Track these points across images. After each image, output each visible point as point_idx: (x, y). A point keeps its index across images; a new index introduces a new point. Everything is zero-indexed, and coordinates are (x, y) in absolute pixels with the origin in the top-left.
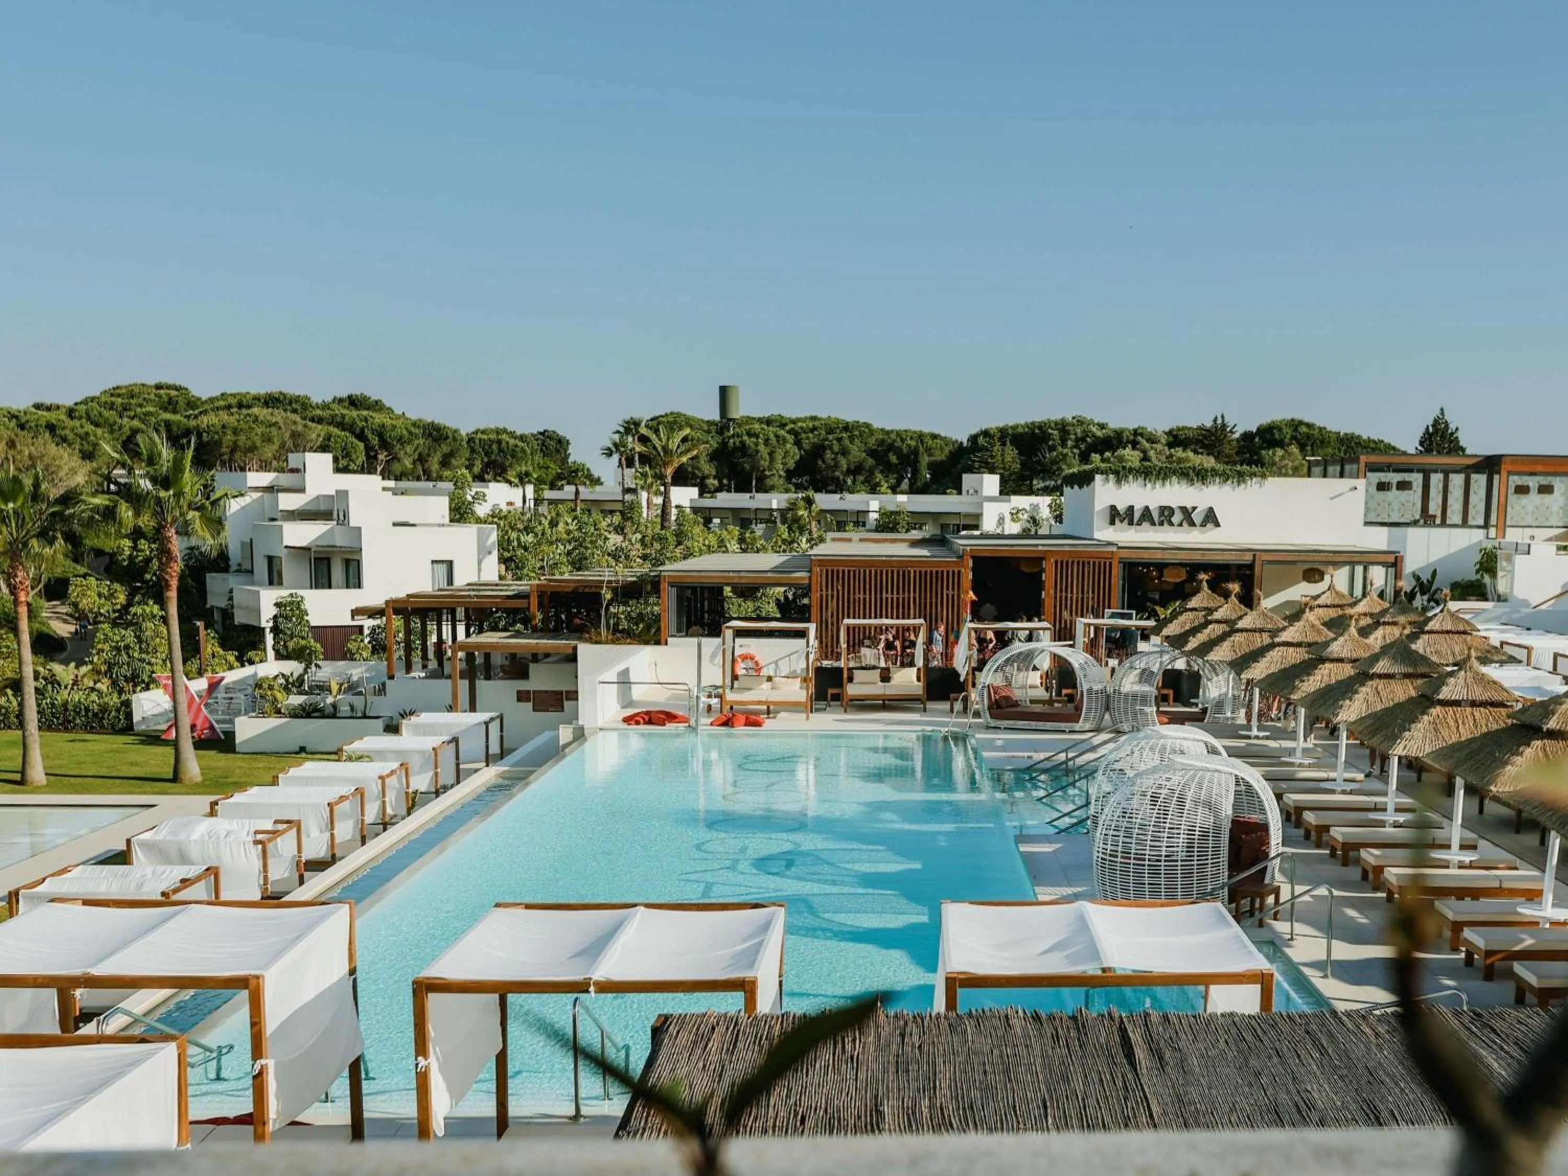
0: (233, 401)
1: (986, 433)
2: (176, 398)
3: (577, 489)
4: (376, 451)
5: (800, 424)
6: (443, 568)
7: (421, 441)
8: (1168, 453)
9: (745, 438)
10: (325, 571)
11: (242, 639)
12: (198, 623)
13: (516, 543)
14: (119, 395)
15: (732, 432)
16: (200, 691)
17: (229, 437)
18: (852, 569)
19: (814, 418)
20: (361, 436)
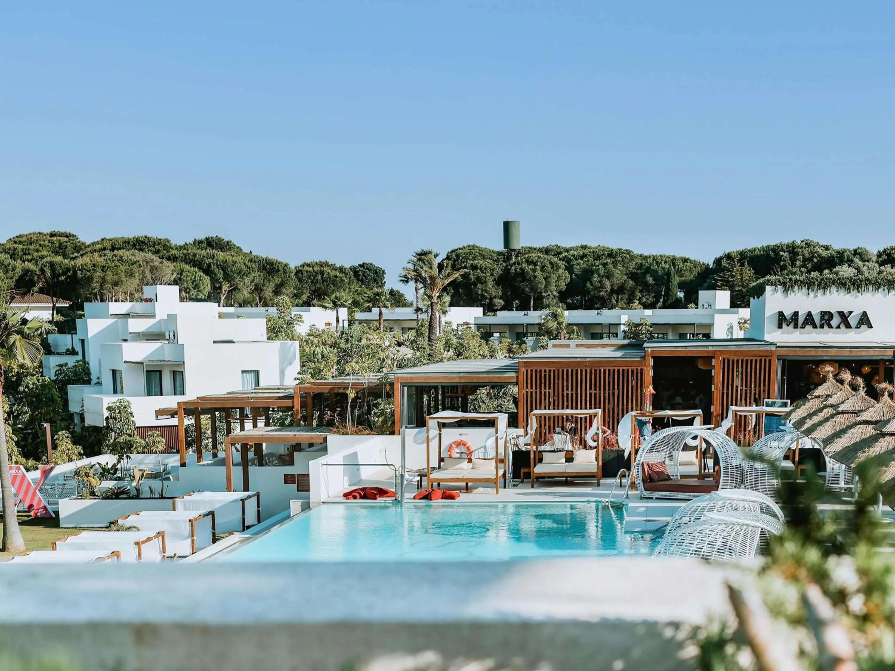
0: (108, 245)
1: (728, 256)
2: (65, 244)
3: (380, 310)
4: (220, 283)
5: (572, 252)
6: (252, 376)
7: (257, 274)
8: (878, 269)
9: (525, 265)
10: (158, 381)
11: (93, 437)
12: (45, 425)
13: (320, 356)
14: (20, 243)
15: (514, 260)
16: (35, 479)
17: (99, 273)
18: (552, 369)
19: (584, 247)
20: (208, 271)
